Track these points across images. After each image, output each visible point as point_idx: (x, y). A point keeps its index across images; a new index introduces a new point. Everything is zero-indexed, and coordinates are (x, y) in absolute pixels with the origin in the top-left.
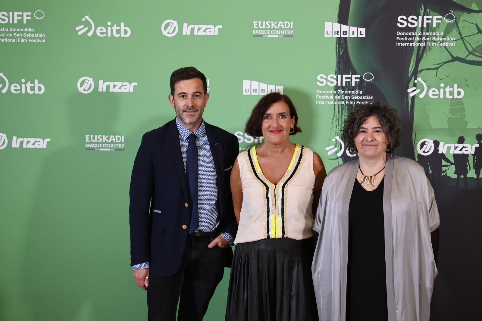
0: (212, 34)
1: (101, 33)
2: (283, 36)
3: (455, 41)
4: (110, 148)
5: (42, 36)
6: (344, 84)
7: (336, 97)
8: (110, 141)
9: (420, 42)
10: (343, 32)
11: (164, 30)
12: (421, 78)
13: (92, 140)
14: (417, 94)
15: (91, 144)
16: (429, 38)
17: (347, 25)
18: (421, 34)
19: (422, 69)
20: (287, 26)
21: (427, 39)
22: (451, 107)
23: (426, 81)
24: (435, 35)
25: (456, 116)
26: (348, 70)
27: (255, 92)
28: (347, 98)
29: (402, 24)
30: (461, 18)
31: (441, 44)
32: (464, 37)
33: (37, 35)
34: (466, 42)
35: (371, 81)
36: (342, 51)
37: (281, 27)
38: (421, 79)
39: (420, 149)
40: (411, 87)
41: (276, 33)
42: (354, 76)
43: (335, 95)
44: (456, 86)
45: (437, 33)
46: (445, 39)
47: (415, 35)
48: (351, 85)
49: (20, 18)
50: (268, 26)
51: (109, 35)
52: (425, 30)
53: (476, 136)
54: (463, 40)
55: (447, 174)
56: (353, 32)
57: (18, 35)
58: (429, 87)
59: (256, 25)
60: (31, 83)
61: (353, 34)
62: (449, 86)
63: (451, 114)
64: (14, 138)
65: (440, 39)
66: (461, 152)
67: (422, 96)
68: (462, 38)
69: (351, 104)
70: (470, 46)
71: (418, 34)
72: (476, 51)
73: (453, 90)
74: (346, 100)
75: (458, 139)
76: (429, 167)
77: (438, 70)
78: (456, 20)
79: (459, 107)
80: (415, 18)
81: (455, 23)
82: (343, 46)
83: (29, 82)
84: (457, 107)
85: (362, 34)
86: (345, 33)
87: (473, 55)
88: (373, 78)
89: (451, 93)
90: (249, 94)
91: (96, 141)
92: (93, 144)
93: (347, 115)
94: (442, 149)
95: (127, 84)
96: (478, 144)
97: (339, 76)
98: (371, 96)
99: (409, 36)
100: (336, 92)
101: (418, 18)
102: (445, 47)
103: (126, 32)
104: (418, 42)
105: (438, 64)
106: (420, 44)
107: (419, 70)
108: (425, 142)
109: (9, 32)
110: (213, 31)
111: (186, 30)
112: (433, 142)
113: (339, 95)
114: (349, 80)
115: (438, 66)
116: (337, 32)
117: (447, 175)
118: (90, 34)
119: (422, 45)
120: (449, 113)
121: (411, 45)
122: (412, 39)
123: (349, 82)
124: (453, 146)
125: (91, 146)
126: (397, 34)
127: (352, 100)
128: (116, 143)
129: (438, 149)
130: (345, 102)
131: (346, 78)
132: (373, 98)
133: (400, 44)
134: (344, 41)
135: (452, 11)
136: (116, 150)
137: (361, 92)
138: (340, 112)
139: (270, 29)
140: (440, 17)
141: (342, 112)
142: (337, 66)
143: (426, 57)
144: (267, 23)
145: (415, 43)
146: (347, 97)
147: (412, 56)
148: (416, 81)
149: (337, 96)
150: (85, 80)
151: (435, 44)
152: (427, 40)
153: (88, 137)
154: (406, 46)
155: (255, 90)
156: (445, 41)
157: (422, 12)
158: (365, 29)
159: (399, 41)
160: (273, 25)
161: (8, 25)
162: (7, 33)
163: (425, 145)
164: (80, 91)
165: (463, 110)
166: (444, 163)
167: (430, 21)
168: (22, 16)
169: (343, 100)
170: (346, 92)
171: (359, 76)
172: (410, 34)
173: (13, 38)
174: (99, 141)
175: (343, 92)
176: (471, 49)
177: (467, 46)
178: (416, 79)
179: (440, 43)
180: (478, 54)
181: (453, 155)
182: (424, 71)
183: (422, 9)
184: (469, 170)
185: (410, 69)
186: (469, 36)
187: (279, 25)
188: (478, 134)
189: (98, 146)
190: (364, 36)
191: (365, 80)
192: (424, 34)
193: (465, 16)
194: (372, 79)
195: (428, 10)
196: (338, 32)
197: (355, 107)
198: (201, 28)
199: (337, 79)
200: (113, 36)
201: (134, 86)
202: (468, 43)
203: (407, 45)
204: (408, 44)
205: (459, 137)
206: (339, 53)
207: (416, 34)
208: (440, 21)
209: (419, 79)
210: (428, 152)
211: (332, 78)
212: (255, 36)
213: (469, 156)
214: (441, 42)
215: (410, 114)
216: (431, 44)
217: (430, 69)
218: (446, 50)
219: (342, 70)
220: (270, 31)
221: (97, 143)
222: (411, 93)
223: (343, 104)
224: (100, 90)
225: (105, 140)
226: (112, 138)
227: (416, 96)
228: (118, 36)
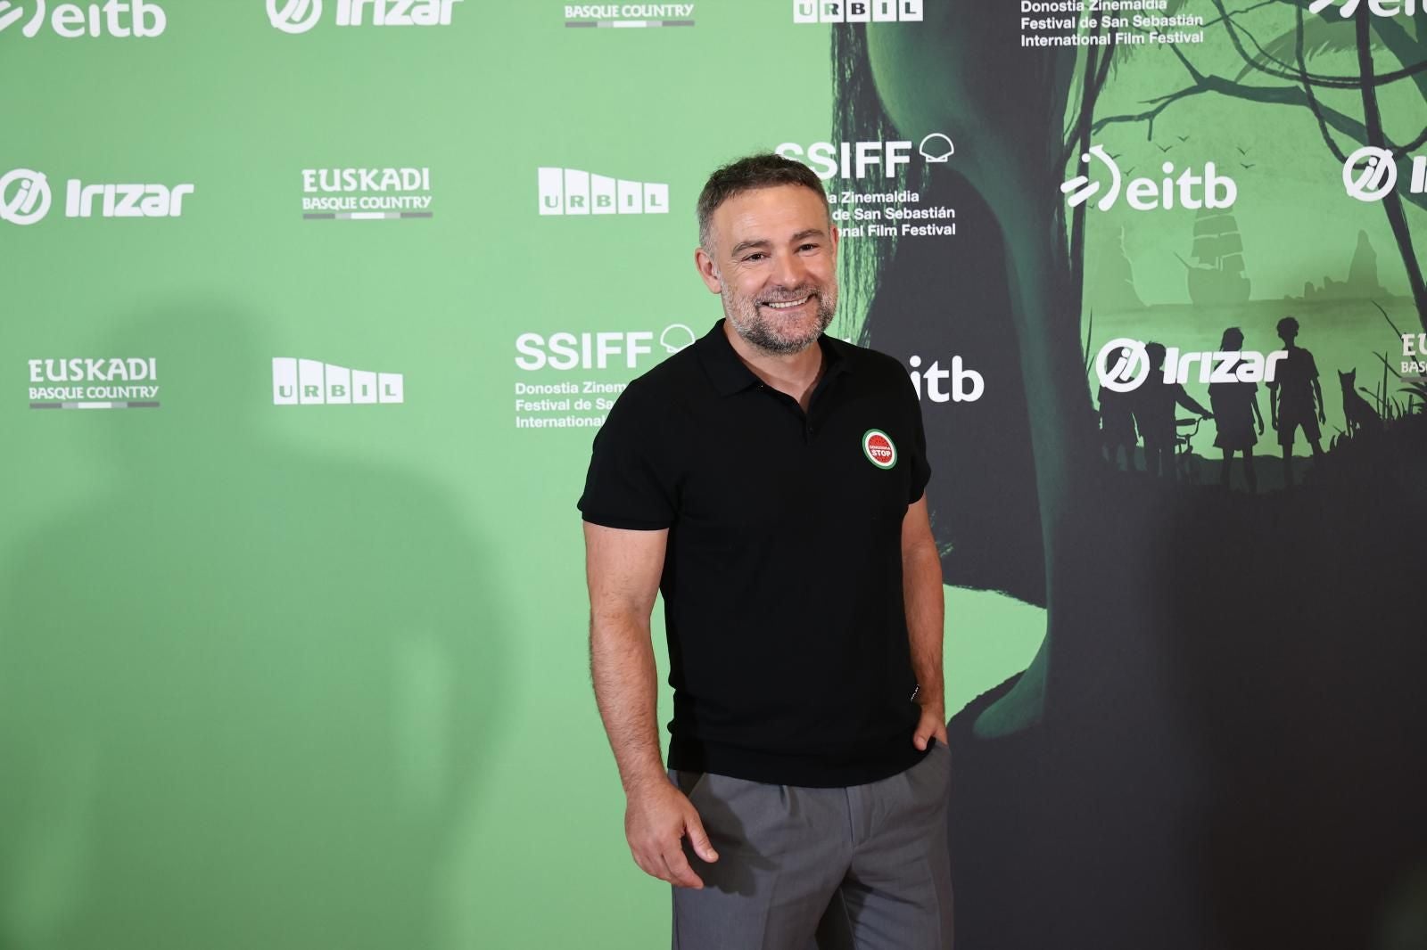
0: (432, 21)
1: (68, 26)
2: (660, 24)
3: (1204, 26)
4: (111, 400)
6: (861, 174)
7: (837, 216)
8: (110, 378)
9: (1095, 32)
10: (854, 5)
11: (274, 10)
12: (1101, 146)
13: (52, 377)
14: (1091, 197)
15: (46, 389)
16: (1122, 20)
18: (1097, 6)
19: (1104, 117)
21: (1117, 23)
22: (1197, 237)
23: (1118, 155)
24: (1142, 10)
25: (1213, 264)
26: (871, 129)
27: (576, 205)
28: (870, 218)
31: (1160, 38)
32: (1231, 14)
34: (1236, 30)
35: (946, 160)
36: (849, 66)
38: (1103, 149)
39: (1107, 372)
40: (1071, 177)
41: (638, 15)
42: (891, 146)
44: (1210, 168)
45: (1146, 4)
46: (1173, 22)
47: (1078, 10)
48: (881, 176)
51: (95, 31)
53: (1277, 324)
54: (1228, 24)
55: (1190, 448)
56: (885, 6)
58: (1127, 174)
61: (885, 11)
62: (1189, 169)
63: (1198, 259)
65: (1155, 22)
66: (1232, 379)
67: (1105, 204)
68: (1225, 18)
69: (886, 234)
70: (1251, 41)
71: (1087, 7)
72: (1271, 58)
73: (1203, 180)
74: (867, 223)
75: (1221, 338)
76: (1136, 428)
77: (1154, 122)
79: (1223, 234)
82: (851, 52)
84: (1216, 236)
85: (911, 10)
86: (858, 8)
87: (1262, 68)
88: (952, 152)
89: (1198, 192)
90: (558, 211)
91: (63, 377)
92: (55, 388)
93: (872, 271)
94: (1174, 371)
95: (160, 189)
96: (1284, 349)
97: (845, 147)
98: (946, 209)
99: (1060, 16)
100: (835, 197)
102: (1173, 45)
103: (149, 20)
104: (1088, 33)
105: (1152, 102)
106: (1094, 40)
107: (1096, 119)
108: (1121, 349)
110: (437, 10)
111: (348, 10)
112: (1146, 348)
113: (845, 208)
114: (876, 160)
115: (1152, 107)
116: (832, 7)
117: (1193, 452)
118: (30, 30)
119: (1100, 43)
120: (1193, 255)
121: (1067, 41)
122: (1068, 24)
123: (876, 166)
124: (1207, 359)
125: (49, 395)
126: (1023, 10)
127: (889, 223)
128: (131, 383)
129: (1161, 369)
130: (866, 230)
131: (868, 153)
132: (953, 216)
133: (1031, 39)
134: (856, 37)
136: (132, 404)
137: (916, 198)
138: (852, 262)
141: (858, 263)
142: (836, 116)
143: (1115, 79)
145: (1078, 35)
146: (871, 215)
147: (1071, 77)
148: (1086, 158)
149: (840, 211)
150: (20, 180)
151: (1141, 39)
152: (1118, 26)
153: (37, 366)
154: (1053, 49)
155: (577, 199)
156: (1173, 28)
159: (1030, 32)
163: (1120, 359)
164: (5, 215)
165: (1236, 242)
166: (1181, 413)
169: (858, 224)
170: (868, 198)
171: (907, 145)
172: (1063, 7)
174: (73, 378)
175: (859, 198)
176: (1253, 53)
177: (1242, 42)
178: (1085, 149)
179: (1158, 36)
180: (1274, 66)
181: (1207, 388)
182: (1110, 125)
184: (1261, 434)
185: (1065, 118)
186: (1247, 11)
188: (1285, 317)
189: (71, 394)
190: (919, 17)
191: (927, 156)
192: (1107, 6)
194: (949, 154)
196: (836, 6)
197: (897, 245)
198: (395, 3)
199: (838, 158)
200: (109, 33)
201: (185, 196)
202: (1245, 31)
203: (1056, 44)
204: (1059, 41)
205: (1225, 329)
206: (842, 75)
207: (1081, 7)
209: (1096, 150)
210: (1131, 379)
211: (821, 152)
212: (571, 24)
213: (1257, 390)
214: (1161, 31)
215: (1070, 262)
216: (1131, 39)
217: (1129, 118)
218: (1176, 57)
219: (852, 128)
220: (620, 10)
221: (69, 384)
222: (1071, 194)
223: (860, 237)
224: (71, 211)
225: (94, 375)
226: (118, 367)
227: (1088, 203)
228: (125, 32)
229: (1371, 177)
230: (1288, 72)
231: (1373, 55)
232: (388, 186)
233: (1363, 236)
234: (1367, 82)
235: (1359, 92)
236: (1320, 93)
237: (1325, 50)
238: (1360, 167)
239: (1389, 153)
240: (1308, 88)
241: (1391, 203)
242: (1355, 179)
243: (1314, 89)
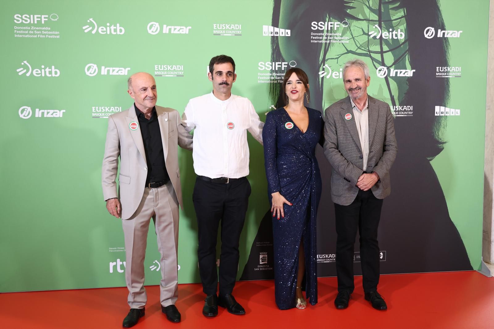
0: (184, 33)
1: (102, 31)
2: (234, 35)
3: (348, 39)
5: (56, 33)
6: (277, 69)
8: (111, 111)
9: (326, 40)
10: (276, 32)
11: (149, 30)
12: (327, 64)
13: (97, 111)
14: (325, 75)
17: (278, 28)
18: (327, 34)
19: (328, 58)
20: (237, 27)
21: (331, 38)
23: (331, 67)
24: (336, 36)
26: (279, 59)
29: (315, 27)
30: (352, 24)
33: (53, 32)
34: (356, 41)
35: (295, 66)
36: (275, 46)
37: (233, 28)
40: (321, 71)
41: (229, 33)
42: (283, 63)
43: (271, 76)
45: (337, 34)
46: (342, 38)
48: (281, 70)
49: (39, 19)
50: (224, 28)
51: (108, 33)
52: (329, 32)
54: (354, 39)
56: (282, 32)
57: (38, 32)
58: (333, 71)
59: (216, 26)
60: (49, 69)
61: (282, 34)
64: (37, 110)
65: (339, 38)
67: (328, 77)
68: (353, 38)
69: (282, 82)
70: (358, 43)
71: (325, 34)
74: (278, 80)
77: (338, 59)
78: (349, 26)
80: (323, 23)
81: (348, 27)
82: (275, 43)
83: (48, 68)
86: (277, 33)
87: (360, 49)
92: (98, 113)
93: (279, 90)
95: (123, 69)
97: (274, 63)
99: (319, 36)
100: (271, 74)
101: (325, 23)
102: (342, 43)
103: (121, 31)
105: (338, 55)
107: (326, 58)
109: (30, 30)
110: (185, 30)
111: (166, 30)
113: (273, 76)
114: (280, 66)
115: (338, 56)
118: (94, 32)
119: (327, 42)
121: (320, 42)
122: (321, 38)
123: (280, 67)
125: (97, 115)
126: (311, 35)
127: (282, 80)
128: (115, 112)
130: (278, 81)
131: (278, 65)
133: (313, 41)
134: (276, 39)
135: (346, 19)
138: (275, 88)
139: (225, 30)
140: (339, 23)
141: (276, 89)
142: (272, 56)
143: (330, 50)
144: (223, 25)
145: (323, 40)
146: (279, 78)
147: (321, 49)
148: (324, 67)
149: (272, 77)
150: (91, 66)
151: (336, 42)
153: (94, 108)
154: (318, 43)
156: (342, 40)
157: (327, 19)
158: (290, 30)
159: (313, 39)
160: (227, 27)
161: (30, 25)
162: (29, 30)
164: (87, 74)
167: (332, 26)
168: (41, 18)
169: (276, 80)
170: (278, 74)
171: (287, 63)
172: (320, 34)
173: (34, 34)
175: (276, 74)
176: (359, 45)
177: (356, 43)
178: (324, 65)
179: (339, 41)
180: (363, 48)
182: (329, 60)
183: (327, 17)
185: (320, 58)
186: (357, 37)
187: (231, 27)
189: (102, 114)
190: (289, 35)
191: (291, 66)
192: (329, 34)
193: (354, 23)
195: (331, 18)
196: (272, 32)
198: (176, 28)
199: (272, 66)
200: (112, 33)
201: (128, 70)
206: (273, 47)
207: (323, 34)
208: (339, 26)
209: (326, 65)
211: (268, 64)
212: (214, 34)
215: (320, 89)
216: (334, 42)
217: (333, 59)
218: (343, 46)
219: (275, 59)
220: (225, 31)
221: (101, 112)
222: (321, 75)
223: (276, 83)
224: (102, 73)
225: (107, 110)
226: (113, 109)
227: (324, 77)
228: (115, 33)
229: (382, 73)
230: (366, 50)
231: (383, 47)
232: (174, 69)
233: (380, 85)
234: (382, 52)
235: (380, 55)
236: (372, 55)
237: (374, 45)
238: (380, 70)
239: (386, 68)
240: (370, 53)
241: (386, 78)
242: (379, 73)
243: (371, 53)
